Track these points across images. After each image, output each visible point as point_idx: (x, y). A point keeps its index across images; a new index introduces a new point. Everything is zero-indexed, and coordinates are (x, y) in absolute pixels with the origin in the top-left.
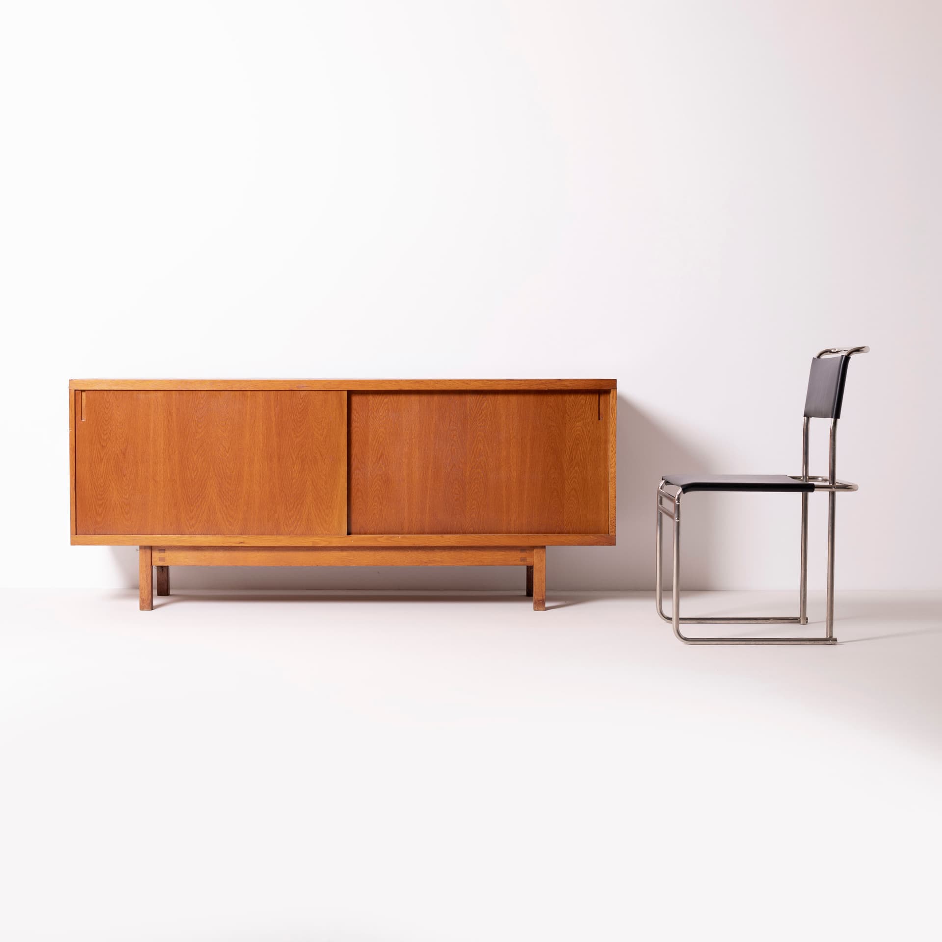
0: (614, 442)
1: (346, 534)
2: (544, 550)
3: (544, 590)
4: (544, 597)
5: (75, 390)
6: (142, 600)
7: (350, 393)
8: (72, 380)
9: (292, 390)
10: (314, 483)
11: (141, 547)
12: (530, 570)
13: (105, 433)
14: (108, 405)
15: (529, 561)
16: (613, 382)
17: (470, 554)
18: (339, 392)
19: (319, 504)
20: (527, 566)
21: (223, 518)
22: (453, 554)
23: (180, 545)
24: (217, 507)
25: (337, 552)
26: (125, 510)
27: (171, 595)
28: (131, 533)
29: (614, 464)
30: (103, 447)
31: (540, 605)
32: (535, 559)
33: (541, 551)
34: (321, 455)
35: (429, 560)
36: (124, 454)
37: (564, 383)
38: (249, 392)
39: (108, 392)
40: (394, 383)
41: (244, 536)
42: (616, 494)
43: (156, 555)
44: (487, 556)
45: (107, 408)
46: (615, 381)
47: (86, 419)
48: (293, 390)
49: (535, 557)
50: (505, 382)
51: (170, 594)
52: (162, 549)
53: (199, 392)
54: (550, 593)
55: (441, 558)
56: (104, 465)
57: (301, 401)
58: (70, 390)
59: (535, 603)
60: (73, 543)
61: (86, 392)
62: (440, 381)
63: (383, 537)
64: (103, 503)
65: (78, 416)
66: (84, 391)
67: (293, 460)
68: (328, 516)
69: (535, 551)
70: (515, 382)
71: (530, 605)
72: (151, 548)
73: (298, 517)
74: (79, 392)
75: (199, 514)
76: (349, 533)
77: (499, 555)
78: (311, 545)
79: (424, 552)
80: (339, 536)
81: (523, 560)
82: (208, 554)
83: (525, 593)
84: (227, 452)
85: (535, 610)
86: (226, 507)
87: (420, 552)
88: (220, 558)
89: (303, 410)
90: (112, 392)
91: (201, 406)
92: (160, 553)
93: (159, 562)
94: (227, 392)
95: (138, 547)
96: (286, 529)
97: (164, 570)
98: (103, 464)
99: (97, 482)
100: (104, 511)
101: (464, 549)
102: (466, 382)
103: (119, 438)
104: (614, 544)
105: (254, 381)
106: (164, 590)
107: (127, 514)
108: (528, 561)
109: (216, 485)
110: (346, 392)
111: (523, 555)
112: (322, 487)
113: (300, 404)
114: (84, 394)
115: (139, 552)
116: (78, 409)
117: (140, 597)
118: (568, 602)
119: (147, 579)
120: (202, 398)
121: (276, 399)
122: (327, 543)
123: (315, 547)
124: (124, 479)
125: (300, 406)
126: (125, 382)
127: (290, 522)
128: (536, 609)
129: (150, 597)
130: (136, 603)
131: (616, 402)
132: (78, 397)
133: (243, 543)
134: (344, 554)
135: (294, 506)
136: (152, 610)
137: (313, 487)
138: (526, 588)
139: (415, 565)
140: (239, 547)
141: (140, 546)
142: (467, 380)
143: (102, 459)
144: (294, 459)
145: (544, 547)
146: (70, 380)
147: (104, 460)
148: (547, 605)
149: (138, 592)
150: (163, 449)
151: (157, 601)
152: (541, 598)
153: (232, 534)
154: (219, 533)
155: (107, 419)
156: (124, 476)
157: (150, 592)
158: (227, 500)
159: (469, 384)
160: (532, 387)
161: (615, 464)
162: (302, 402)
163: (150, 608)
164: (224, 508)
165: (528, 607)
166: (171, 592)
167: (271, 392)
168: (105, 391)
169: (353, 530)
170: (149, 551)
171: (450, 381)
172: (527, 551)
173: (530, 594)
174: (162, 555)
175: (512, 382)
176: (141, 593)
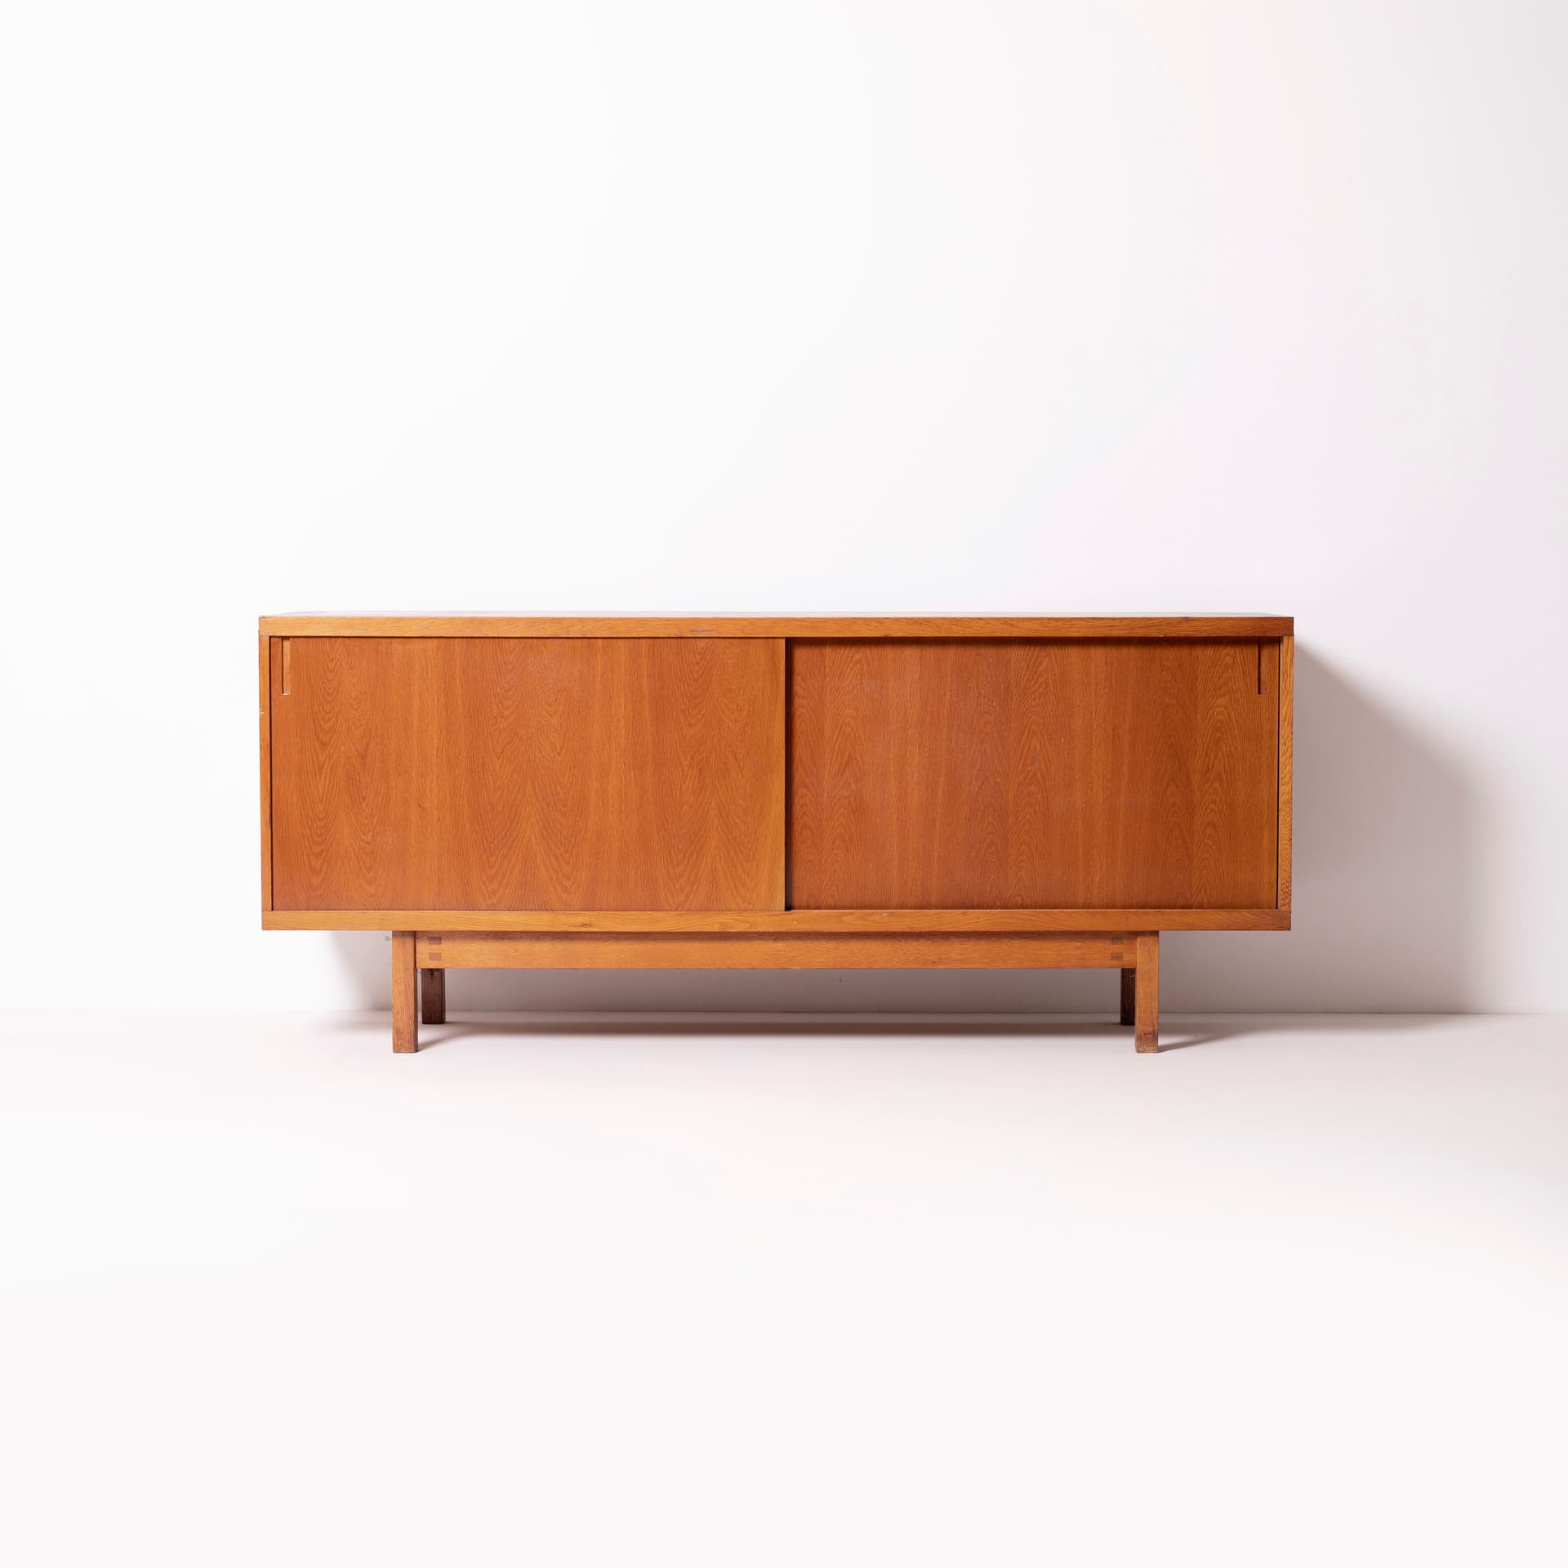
0: (1288, 737)
1: (783, 909)
2: (1156, 938)
3: (1155, 1012)
4: (1156, 1028)
5: (270, 637)
6: (398, 1034)
7: (791, 643)
8: (264, 617)
9: (681, 638)
10: (723, 814)
11: (396, 934)
12: (1128, 978)
13: (327, 717)
14: (333, 666)
15: (1127, 960)
16: (1287, 624)
17: (1017, 946)
18: (771, 640)
19: (732, 853)
20: (1123, 969)
21: (551, 878)
22: (983, 946)
23: (470, 929)
24: (539, 856)
25: (763, 942)
26: (364, 863)
27: (448, 1023)
28: (377, 908)
29: (1288, 776)
30: (323, 744)
31: (1148, 1042)
32: (1139, 955)
33: (1150, 940)
34: (736, 759)
35: (940, 958)
36: (363, 758)
37: (1194, 624)
38: (600, 640)
39: (333, 639)
40: (874, 624)
41: (590, 913)
42: (1291, 834)
43: (424, 948)
44: (1049, 950)
45: (331, 671)
46: (1290, 620)
47: (292, 691)
48: (683, 638)
49: (1139, 953)
50: (1083, 622)
51: (447, 1020)
52: (436, 937)
53: (506, 640)
54: (1165, 1019)
55: (962, 954)
56: (325, 778)
57: (698, 657)
58: (260, 636)
59: (1139, 1039)
60: (267, 926)
61: (291, 639)
62: (961, 619)
63: (852, 914)
64: (323, 851)
65: (276, 687)
66: (287, 638)
67: (683, 770)
68: (748, 876)
69: (1139, 940)
70: (1105, 621)
71: (1128, 1043)
72: (414, 935)
73: (693, 877)
74: (277, 639)
75: (506, 872)
76: (789, 907)
77: (1072, 948)
78: (716, 928)
79: (929, 942)
80: (771, 913)
81: (1118, 957)
82: (523, 946)
83: (1117, 1018)
84: (559, 754)
85: (1139, 1052)
86: (557, 858)
87: (922, 941)
88: (545, 954)
89: (701, 676)
90: (341, 639)
91: (510, 667)
92: (430, 944)
93: (431, 962)
94: (558, 640)
95: (390, 934)
96: (670, 899)
97: (434, 977)
98: (323, 776)
99: (313, 812)
100: (326, 865)
101: (1006, 937)
102: (1012, 622)
103: (353, 728)
104: (1289, 929)
105: (609, 619)
106: (433, 1012)
107: (369, 870)
108: (1125, 959)
109: (537, 816)
110: (783, 641)
111: (1116, 948)
112: (738, 821)
113: (698, 664)
114: (287, 644)
115: (391, 941)
116: (276, 673)
117: (394, 1029)
118: (1200, 1036)
119: (406, 995)
120: (511, 653)
121: (651, 653)
122: (748, 925)
123: (724, 933)
124: (364, 805)
125: (697, 668)
126: (365, 621)
127: (678, 886)
128: (1141, 1050)
129: (412, 1028)
130: (386, 1039)
131: (1292, 661)
132: (276, 650)
133: (590, 925)
134: (780, 945)
135: (685, 856)
136: (417, 1051)
137: (721, 820)
138: (1119, 1010)
139: (914, 966)
140: (580, 933)
141: (393, 932)
142: (1012, 619)
143: (322, 768)
144: (686, 769)
145: (1155, 933)
146: (260, 618)
147: (324, 771)
148: (1162, 1041)
149: (388, 1017)
150: (438, 748)
151: (425, 1034)
152: (1151, 1029)
153: (567, 908)
154: (544, 908)
155: (330, 691)
156: (364, 799)
157: (413, 1019)
158: (559, 844)
159: (1016, 627)
160: (1133, 631)
161: (1291, 777)
162: (701, 659)
163: (413, 1047)
164: (553, 861)
165: (1123, 1046)
166: (448, 1017)
167: (641, 640)
168: (327, 640)
169: (796, 901)
170: (410, 941)
171: (980, 621)
172: (1124, 941)
173: (1127, 1019)
174: (435, 948)
175: (1098, 623)
176: (395, 1020)
